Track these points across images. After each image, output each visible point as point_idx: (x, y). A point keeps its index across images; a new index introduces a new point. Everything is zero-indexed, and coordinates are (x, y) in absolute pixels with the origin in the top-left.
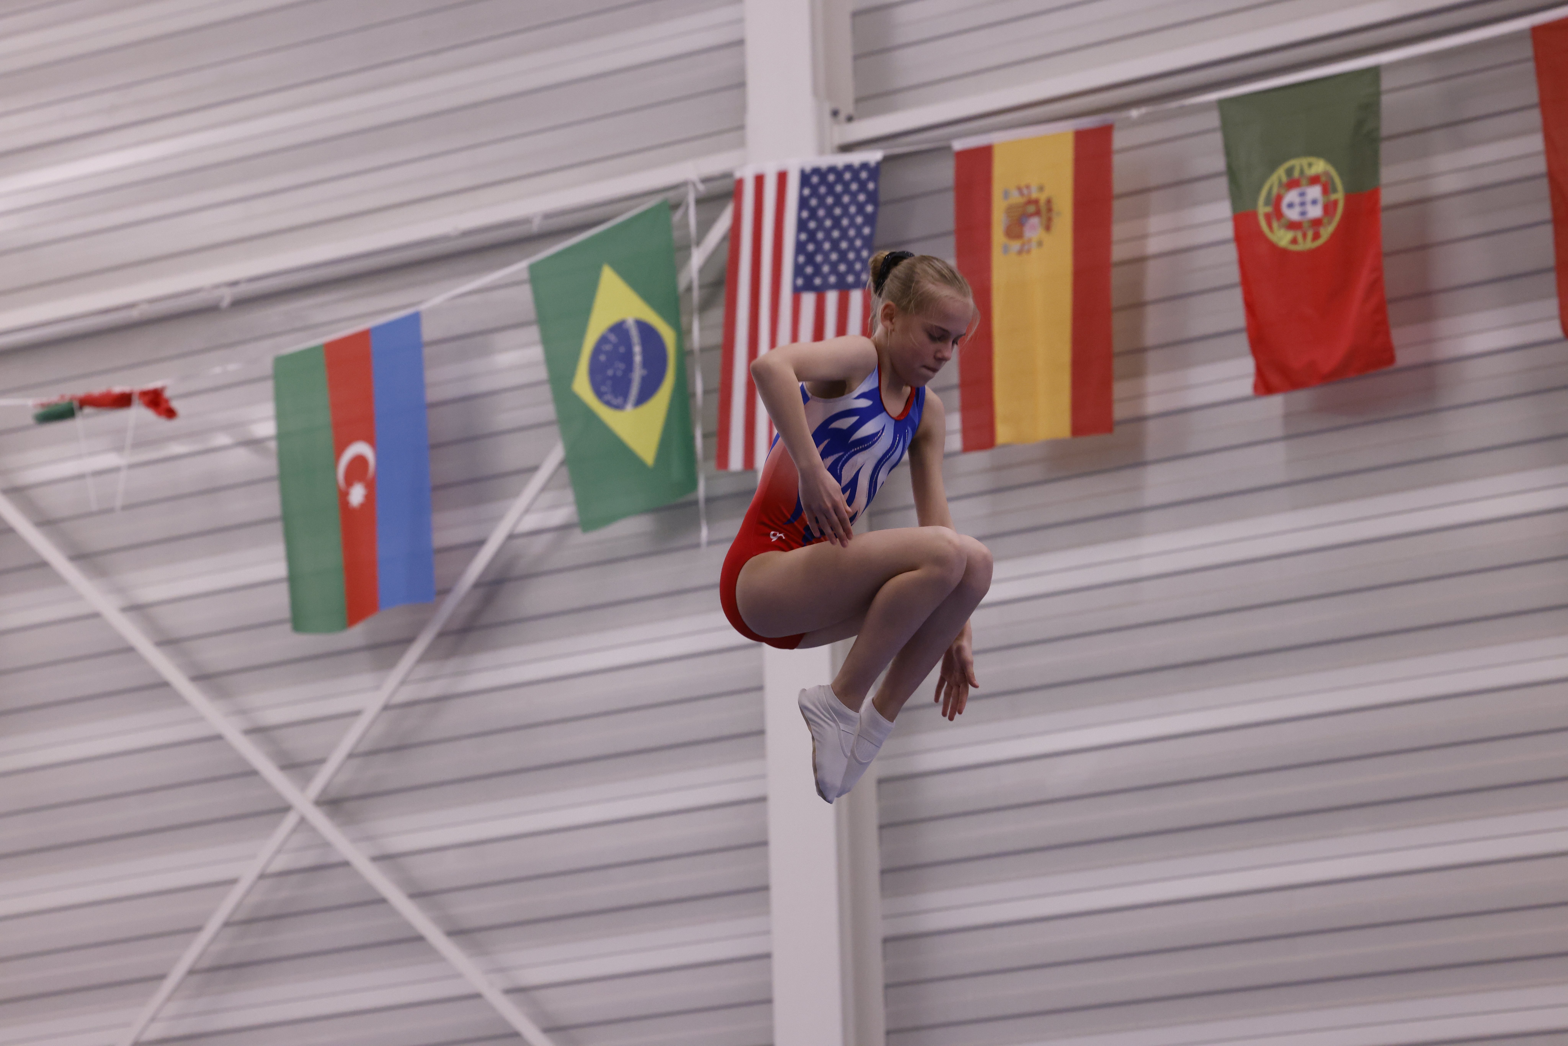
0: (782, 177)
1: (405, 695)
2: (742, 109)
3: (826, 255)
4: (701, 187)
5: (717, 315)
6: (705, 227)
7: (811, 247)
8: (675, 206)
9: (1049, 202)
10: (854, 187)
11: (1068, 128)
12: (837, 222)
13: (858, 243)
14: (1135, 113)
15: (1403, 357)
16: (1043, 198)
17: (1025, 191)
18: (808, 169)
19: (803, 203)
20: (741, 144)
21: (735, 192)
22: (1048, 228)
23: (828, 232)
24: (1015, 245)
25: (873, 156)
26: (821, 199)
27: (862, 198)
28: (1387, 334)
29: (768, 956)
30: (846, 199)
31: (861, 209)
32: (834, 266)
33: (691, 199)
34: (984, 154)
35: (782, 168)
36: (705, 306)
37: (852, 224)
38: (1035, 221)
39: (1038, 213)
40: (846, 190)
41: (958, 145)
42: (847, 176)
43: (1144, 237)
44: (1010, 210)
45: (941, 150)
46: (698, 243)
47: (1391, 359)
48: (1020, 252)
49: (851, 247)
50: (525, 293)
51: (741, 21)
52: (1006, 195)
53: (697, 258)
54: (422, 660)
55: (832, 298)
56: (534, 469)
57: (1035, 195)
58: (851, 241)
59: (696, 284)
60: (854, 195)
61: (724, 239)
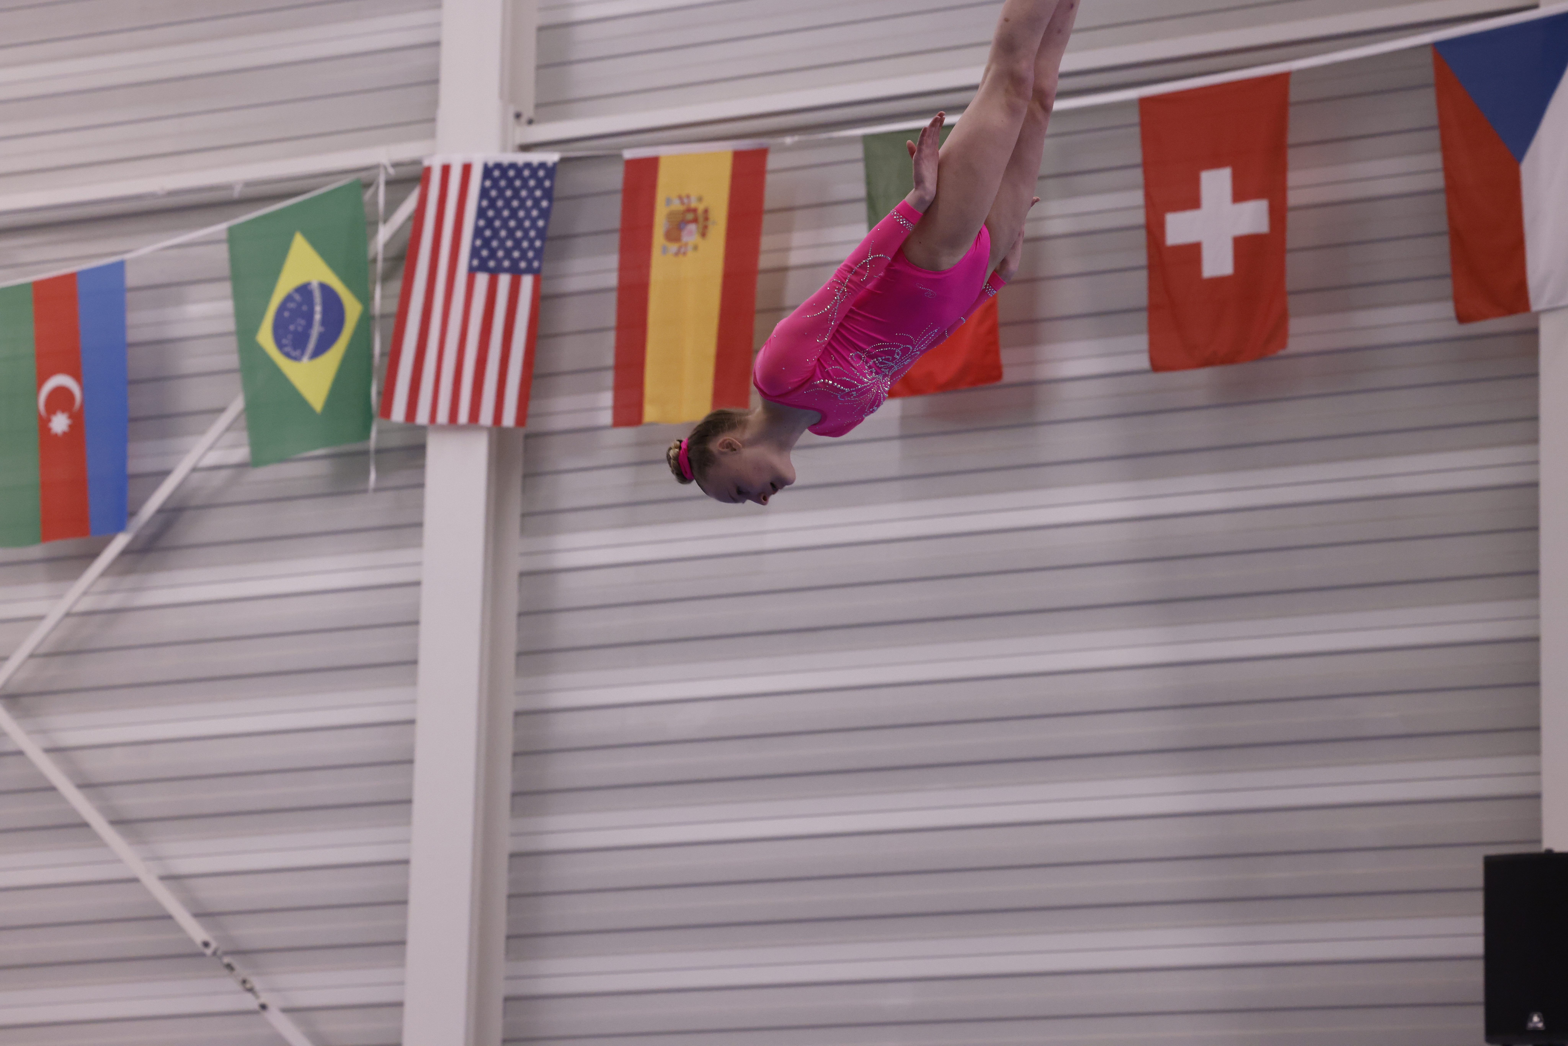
0: (467, 169)
1: (86, 604)
2: (435, 103)
3: (502, 242)
4: (391, 171)
5: (396, 286)
6: (392, 206)
7: (488, 233)
8: (367, 185)
9: (706, 211)
10: (532, 183)
11: (727, 148)
12: (514, 214)
13: (532, 234)
14: (789, 140)
15: (1010, 375)
16: (701, 207)
17: (686, 201)
18: (491, 164)
19: (484, 193)
20: (432, 135)
21: (423, 178)
22: (703, 235)
23: (505, 222)
24: (673, 247)
25: (551, 157)
26: (501, 192)
27: (538, 193)
28: (997, 353)
29: (406, 862)
30: (524, 193)
31: (537, 203)
32: (508, 253)
33: (382, 180)
34: (652, 164)
35: (467, 161)
36: (386, 278)
37: (528, 216)
38: (692, 227)
39: (695, 221)
40: (525, 185)
41: (628, 154)
42: (526, 173)
43: (787, 249)
44: (671, 215)
45: (612, 157)
46: (385, 221)
47: (999, 376)
48: (677, 254)
49: (526, 236)
50: (222, 252)
51: (438, 24)
52: (668, 201)
53: (384, 233)
54: (104, 574)
55: (504, 280)
56: (221, 410)
57: (694, 204)
58: (526, 232)
59: (380, 257)
60: (531, 191)
61: (409, 218)
